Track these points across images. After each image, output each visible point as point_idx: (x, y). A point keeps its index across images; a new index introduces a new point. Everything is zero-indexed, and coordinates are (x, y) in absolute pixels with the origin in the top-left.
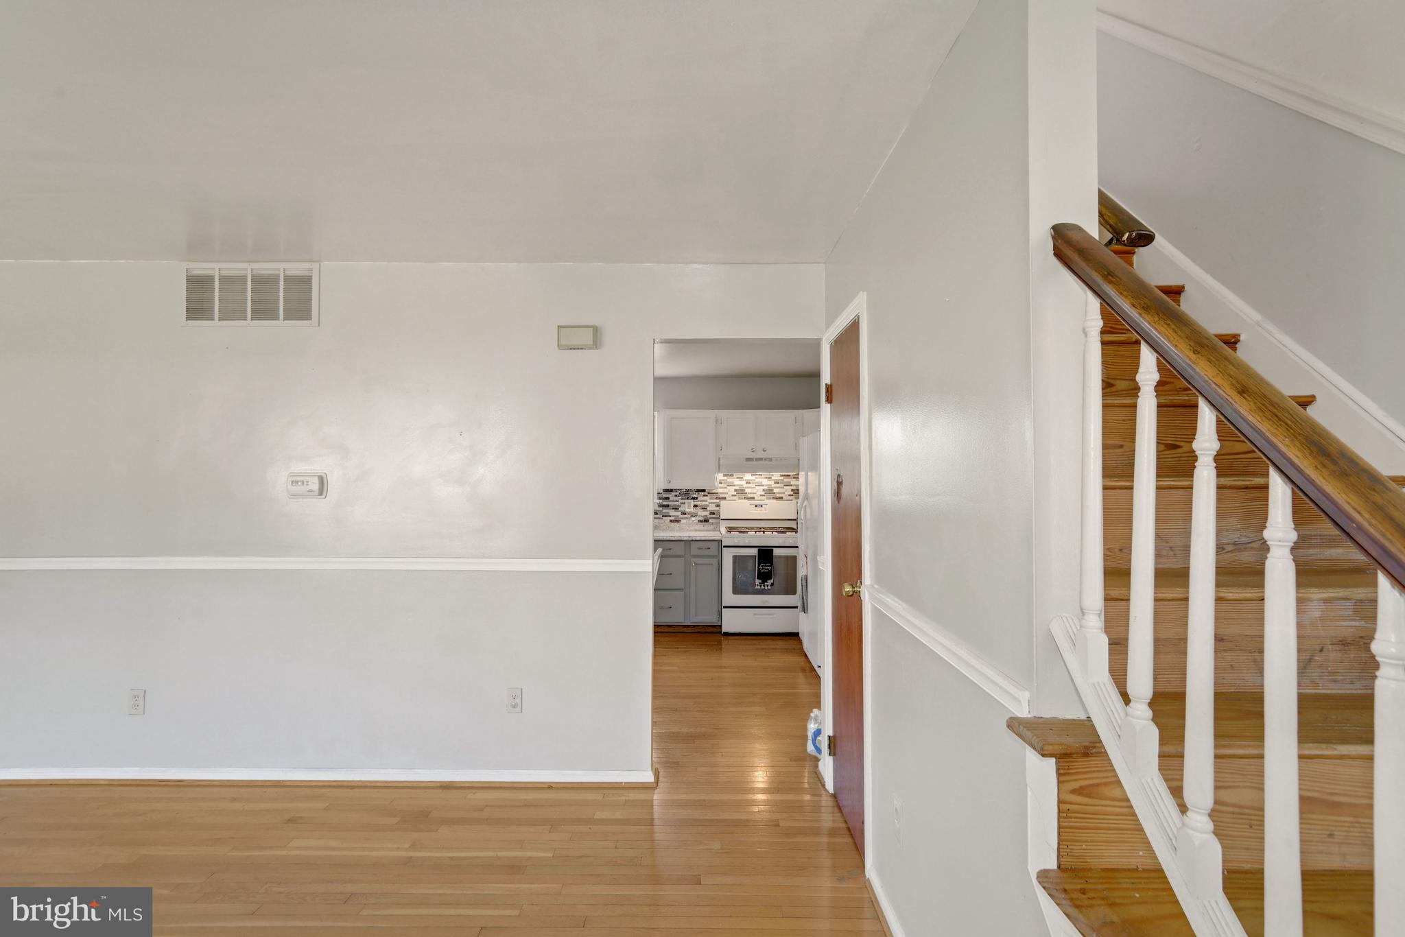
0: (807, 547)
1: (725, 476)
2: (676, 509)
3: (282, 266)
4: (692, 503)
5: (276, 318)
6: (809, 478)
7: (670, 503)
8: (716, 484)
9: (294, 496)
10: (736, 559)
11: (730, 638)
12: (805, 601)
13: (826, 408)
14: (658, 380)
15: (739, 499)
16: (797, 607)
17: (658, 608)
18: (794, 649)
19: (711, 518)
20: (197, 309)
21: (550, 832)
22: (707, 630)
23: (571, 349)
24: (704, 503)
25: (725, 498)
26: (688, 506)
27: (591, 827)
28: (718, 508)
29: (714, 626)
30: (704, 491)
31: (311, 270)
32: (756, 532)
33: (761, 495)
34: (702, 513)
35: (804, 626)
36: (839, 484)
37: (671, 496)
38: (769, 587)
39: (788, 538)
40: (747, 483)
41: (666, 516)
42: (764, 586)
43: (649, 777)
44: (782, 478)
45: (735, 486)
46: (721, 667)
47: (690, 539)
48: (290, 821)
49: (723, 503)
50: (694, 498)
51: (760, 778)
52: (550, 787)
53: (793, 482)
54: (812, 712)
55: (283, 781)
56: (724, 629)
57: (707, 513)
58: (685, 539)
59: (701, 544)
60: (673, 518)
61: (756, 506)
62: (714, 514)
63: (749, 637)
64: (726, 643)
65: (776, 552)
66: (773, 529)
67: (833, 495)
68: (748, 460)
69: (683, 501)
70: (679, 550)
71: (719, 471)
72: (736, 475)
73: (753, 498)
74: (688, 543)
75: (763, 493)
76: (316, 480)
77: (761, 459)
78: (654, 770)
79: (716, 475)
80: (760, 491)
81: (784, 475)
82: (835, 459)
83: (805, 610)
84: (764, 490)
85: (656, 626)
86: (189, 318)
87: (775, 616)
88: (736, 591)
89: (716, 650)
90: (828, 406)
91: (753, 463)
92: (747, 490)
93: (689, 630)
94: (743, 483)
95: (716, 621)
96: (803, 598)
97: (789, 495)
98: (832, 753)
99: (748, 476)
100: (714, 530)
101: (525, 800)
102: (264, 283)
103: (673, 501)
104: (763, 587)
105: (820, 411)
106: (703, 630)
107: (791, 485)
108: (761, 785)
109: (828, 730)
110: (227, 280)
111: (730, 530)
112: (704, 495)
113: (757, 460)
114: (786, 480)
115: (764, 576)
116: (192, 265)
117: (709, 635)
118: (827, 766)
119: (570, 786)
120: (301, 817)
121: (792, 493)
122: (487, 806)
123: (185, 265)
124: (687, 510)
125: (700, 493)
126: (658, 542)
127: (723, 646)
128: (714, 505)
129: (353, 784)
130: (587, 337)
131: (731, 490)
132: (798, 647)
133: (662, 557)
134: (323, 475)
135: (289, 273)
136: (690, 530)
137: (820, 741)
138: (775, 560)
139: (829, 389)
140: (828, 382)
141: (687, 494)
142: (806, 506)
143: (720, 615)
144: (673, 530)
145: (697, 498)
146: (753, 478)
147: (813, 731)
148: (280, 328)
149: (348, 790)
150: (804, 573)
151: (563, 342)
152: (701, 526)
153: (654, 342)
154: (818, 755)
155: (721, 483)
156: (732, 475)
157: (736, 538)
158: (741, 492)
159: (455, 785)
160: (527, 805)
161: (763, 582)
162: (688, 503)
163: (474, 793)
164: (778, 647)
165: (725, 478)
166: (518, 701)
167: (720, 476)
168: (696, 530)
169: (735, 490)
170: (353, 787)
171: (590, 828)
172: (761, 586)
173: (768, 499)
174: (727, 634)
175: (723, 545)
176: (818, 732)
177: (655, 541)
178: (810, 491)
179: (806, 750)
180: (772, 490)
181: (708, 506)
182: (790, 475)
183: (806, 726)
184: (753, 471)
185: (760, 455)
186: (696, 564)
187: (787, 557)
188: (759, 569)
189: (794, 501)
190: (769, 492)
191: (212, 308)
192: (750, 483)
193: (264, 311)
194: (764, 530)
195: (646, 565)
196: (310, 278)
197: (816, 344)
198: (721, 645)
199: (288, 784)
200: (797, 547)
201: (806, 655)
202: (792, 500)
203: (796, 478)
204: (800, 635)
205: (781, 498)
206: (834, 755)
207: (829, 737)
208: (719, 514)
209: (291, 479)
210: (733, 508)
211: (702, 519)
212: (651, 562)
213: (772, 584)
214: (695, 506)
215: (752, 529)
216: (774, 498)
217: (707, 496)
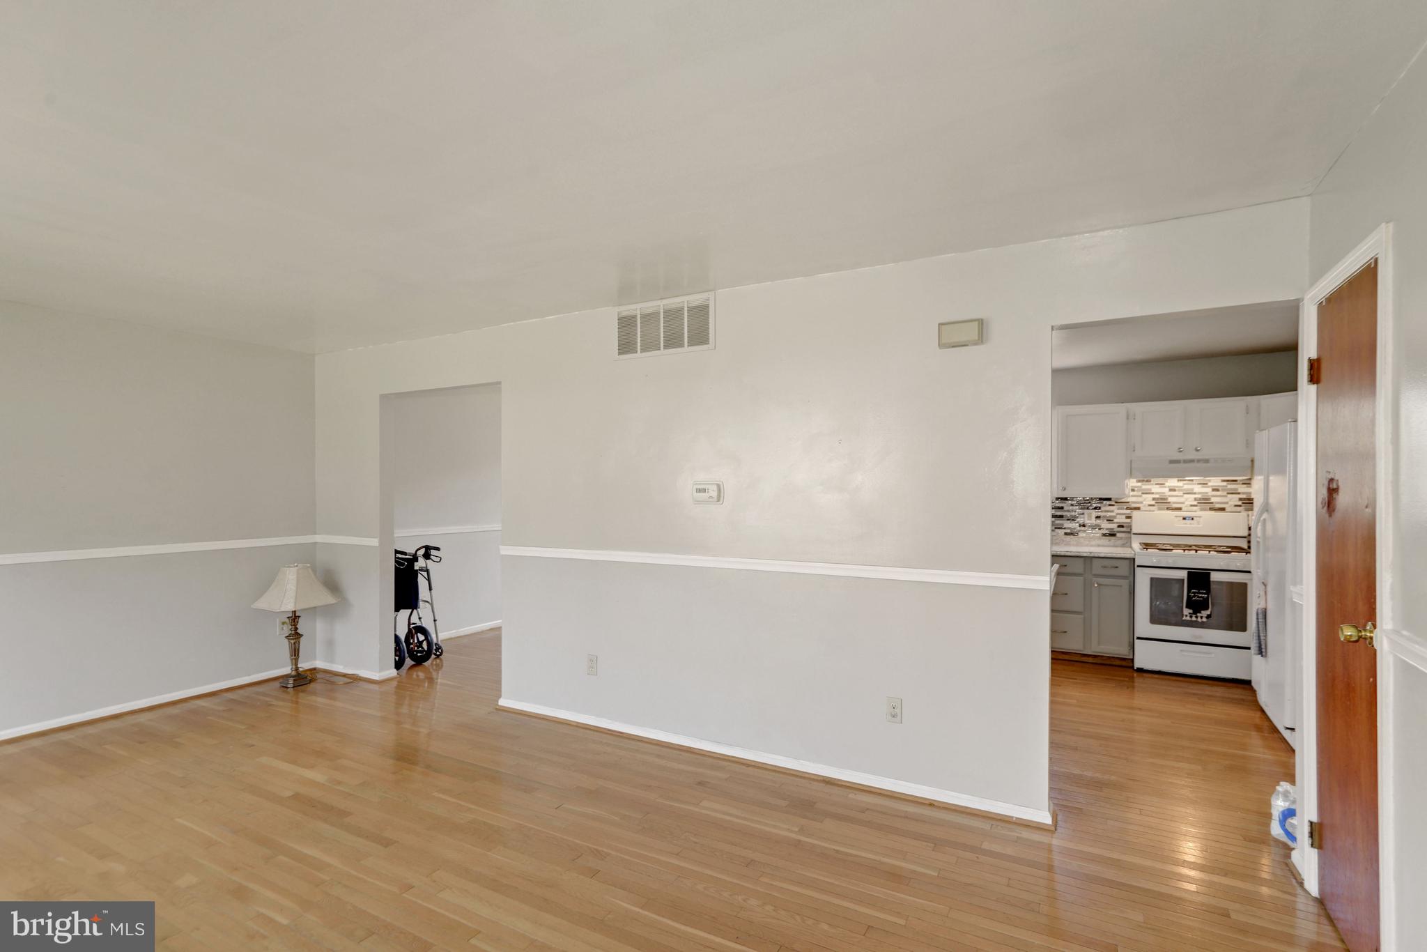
0: (1266, 573)
1: (1139, 481)
2: (1073, 519)
3: (685, 299)
4: (1094, 513)
5: (682, 345)
6: (1271, 484)
7: (1064, 514)
8: (1127, 491)
9: (698, 502)
10: (1154, 582)
11: (1145, 675)
12: (1263, 642)
13: (1307, 392)
14: (1056, 372)
15: (1160, 509)
16: (1249, 648)
17: (1056, 632)
18: (1243, 700)
19: (1122, 531)
20: (626, 346)
21: (933, 850)
22: (1114, 663)
23: (953, 347)
24: (1109, 514)
25: (1138, 509)
26: (1089, 517)
27: (979, 856)
28: (1128, 520)
29: (1124, 659)
30: (1109, 499)
31: (708, 299)
32: (1184, 550)
33: (1192, 506)
34: (1106, 525)
35: (1260, 672)
36: (1332, 491)
37: (1066, 505)
38: (1204, 620)
39: (1236, 560)
40: (1171, 490)
41: (1059, 528)
42: (1197, 617)
43: (1046, 818)
44: (1225, 484)
45: (1153, 493)
46: (1132, 708)
47: (1092, 555)
48: (700, 783)
49: (1135, 513)
50: (1096, 508)
51: (1190, 850)
52: (931, 804)
53: (1242, 489)
54: (1279, 785)
55: (694, 748)
56: (1137, 665)
57: (1114, 526)
58: (1085, 555)
59: (1106, 562)
60: (1068, 531)
61: (1184, 519)
62: (1122, 526)
63: (1174, 678)
64: (1139, 681)
65: (1215, 577)
66: (1209, 548)
67: (1320, 506)
68: (1172, 462)
69: (1081, 511)
70: (1078, 567)
71: (1131, 475)
72: (1154, 481)
73: (1180, 509)
74: (1089, 559)
75: (1195, 503)
76: (715, 488)
77: (1192, 461)
78: (1052, 812)
79: (1127, 481)
80: (1190, 499)
81: (1228, 481)
82: (1321, 456)
83: (1261, 651)
84: (1195, 499)
85: (1054, 653)
86: (620, 353)
87: (1213, 655)
88: (1156, 619)
89: (1128, 688)
90: (1314, 388)
91: (1180, 466)
92: (1170, 499)
93: (1090, 660)
94: (1166, 490)
95: (1129, 655)
96: (1259, 637)
97: (1236, 506)
98: (1316, 843)
99: (1173, 482)
100: (1123, 546)
101: (906, 811)
102: (673, 315)
103: (1068, 511)
104: (1194, 619)
105: (1297, 394)
106: (1108, 662)
107: (1239, 493)
108: (1191, 859)
109: (1309, 811)
110: (645, 317)
111: (1147, 546)
112: (1110, 505)
113: (1185, 461)
114: (1229, 487)
115: (1196, 606)
116: (623, 308)
117: (1117, 668)
118: (1307, 860)
119: (953, 808)
120: (709, 783)
121: (1240, 503)
122: (868, 809)
123: (617, 309)
124: (1087, 522)
125: (1105, 502)
126: (1055, 557)
127: (1136, 684)
128: (1124, 516)
129: (748, 762)
130: (972, 332)
131: (1148, 499)
132: (1250, 698)
133: (1059, 574)
134: (721, 483)
135: (692, 304)
136: (1090, 544)
137: (1293, 826)
138: (1213, 587)
139: (1315, 366)
140: (1314, 355)
141: (1085, 504)
142: (1265, 520)
143: (1132, 647)
144: (1068, 544)
145: (1100, 508)
146: (1181, 484)
147: (1281, 809)
148: (687, 354)
149: (744, 767)
150: (1262, 605)
151: (944, 341)
152: (1105, 541)
153: (1052, 330)
154: (1290, 843)
155: (1133, 490)
156: (1150, 481)
157: (1154, 557)
158: (1161, 502)
159: (836, 782)
160: (907, 817)
161: (1195, 613)
162: (1088, 514)
163: (855, 794)
164: (1218, 694)
165: (1139, 484)
166: (898, 711)
167: (1133, 482)
168: (1099, 546)
169: (1154, 499)
170: (748, 766)
171: (977, 857)
172: (1191, 617)
173: (1202, 510)
174: (1140, 670)
175: (1137, 564)
176: (1289, 813)
177: (1053, 556)
178: (1272, 501)
179: (1270, 831)
180: (1209, 499)
181: (1115, 517)
182: (1236, 481)
183: (1270, 800)
184: (1180, 476)
185: (1192, 455)
186: (1099, 585)
187: (1231, 585)
188: (1189, 597)
189: (1244, 514)
190: (1204, 502)
191: (636, 343)
192: (1174, 490)
193: (673, 341)
194: (1197, 548)
195: (1043, 582)
196: (707, 306)
197: (1293, 309)
198: (1133, 682)
199: (697, 751)
200: (1249, 572)
201: (1263, 711)
202: (1239, 512)
203: (1248, 483)
204: (1253, 684)
205: (1223, 509)
206: (1320, 847)
207: (1311, 823)
208: (1130, 527)
209: (696, 487)
210: (1149, 520)
211: (1107, 532)
212: (1048, 578)
213: (1209, 617)
214: (1098, 517)
215: (1178, 546)
216: (1210, 509)
217: (1113, 505)
